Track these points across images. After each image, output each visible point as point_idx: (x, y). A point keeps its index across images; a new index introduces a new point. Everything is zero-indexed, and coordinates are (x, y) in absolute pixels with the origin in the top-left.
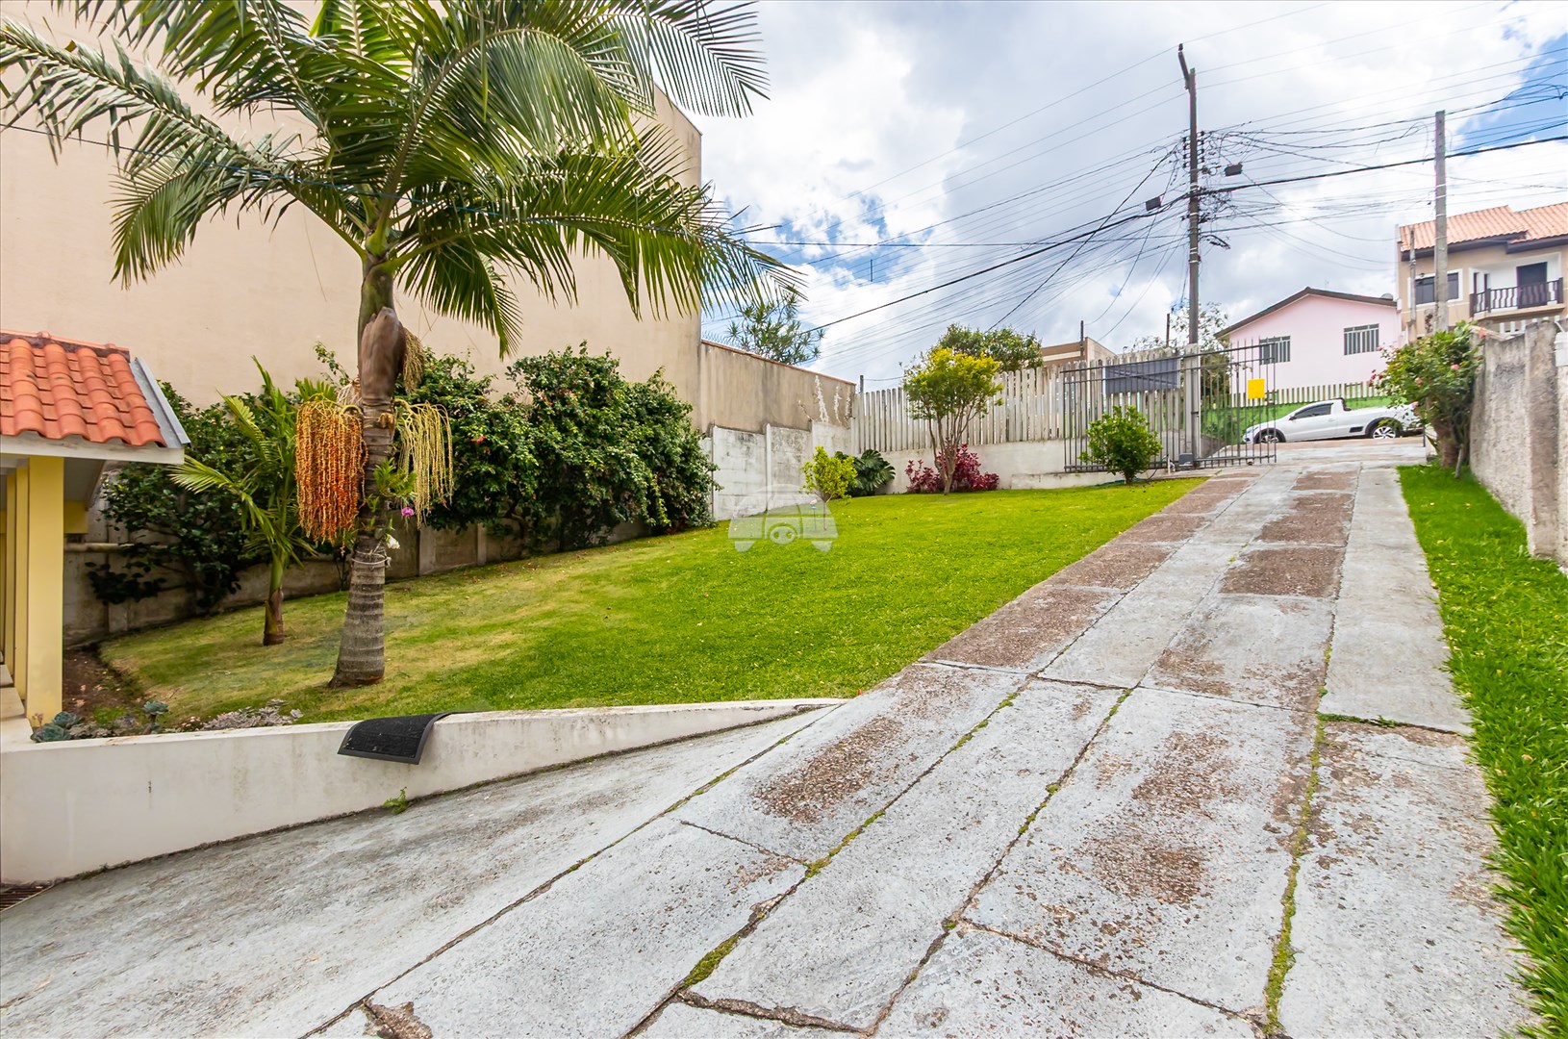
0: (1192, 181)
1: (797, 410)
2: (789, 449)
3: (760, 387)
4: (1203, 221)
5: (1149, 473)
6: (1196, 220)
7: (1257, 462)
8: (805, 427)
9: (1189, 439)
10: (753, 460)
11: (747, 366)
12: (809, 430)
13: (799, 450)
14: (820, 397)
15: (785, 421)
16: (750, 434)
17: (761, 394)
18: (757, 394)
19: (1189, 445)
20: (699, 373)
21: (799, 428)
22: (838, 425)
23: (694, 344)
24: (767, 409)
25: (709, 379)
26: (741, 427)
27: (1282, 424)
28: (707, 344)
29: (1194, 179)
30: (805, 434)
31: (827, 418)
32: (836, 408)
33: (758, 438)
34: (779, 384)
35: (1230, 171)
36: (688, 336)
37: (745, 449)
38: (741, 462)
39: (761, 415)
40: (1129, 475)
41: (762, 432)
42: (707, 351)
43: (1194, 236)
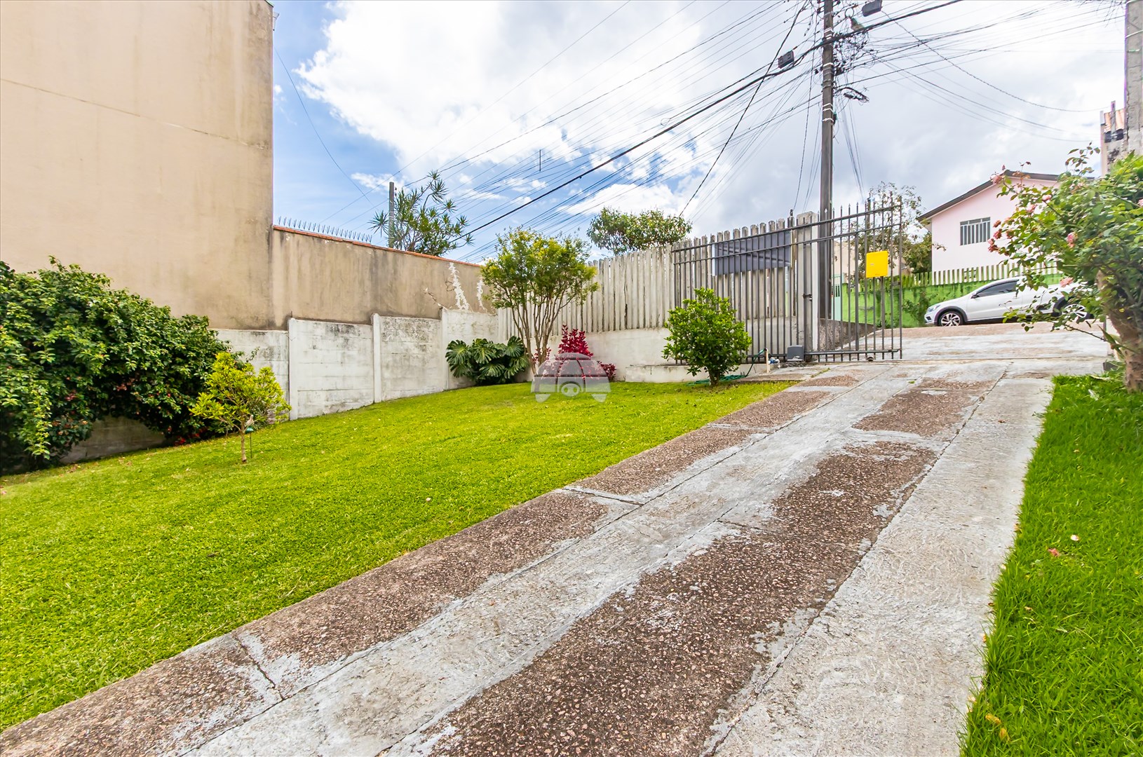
0: (826, 27)
1: (422, 297)
2: (409, 339)
3: (367, 275)
4: (840, 72)
5: (742, 369)
6: (832, 71)
7: (879, 357)
8: (434, 315)
9: (801, 327)
10: (354, 353)
11: (345, 254)
12: (439, 318)
13: (423, 339)
14: (456, 283)
15: (405, 310)
16: (349, 325)
17: (368, 283)
18: (362, 282)
19: (801, 335)
20: (270, 261)
21: (425, 317)
22: (483, 312)
23: (262, 231)
24: (376, 297)
25: (287, 269)
26: (338, 318)
27: (963, 302)
28: (282, 231)
29: (828, 24)
30: (432, 323)
31: (467, 306)
32: (479, 295)
33: (364, 329)
34: (396, 272)
35: (869, 9)
36: (253, 222)
37: (340, 341)
38: (336, 354)
39: (368, 303)
40: (716, 374)
41: (369, 322)
42: (282, 238)
43: (829, 90)
